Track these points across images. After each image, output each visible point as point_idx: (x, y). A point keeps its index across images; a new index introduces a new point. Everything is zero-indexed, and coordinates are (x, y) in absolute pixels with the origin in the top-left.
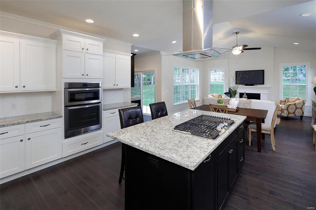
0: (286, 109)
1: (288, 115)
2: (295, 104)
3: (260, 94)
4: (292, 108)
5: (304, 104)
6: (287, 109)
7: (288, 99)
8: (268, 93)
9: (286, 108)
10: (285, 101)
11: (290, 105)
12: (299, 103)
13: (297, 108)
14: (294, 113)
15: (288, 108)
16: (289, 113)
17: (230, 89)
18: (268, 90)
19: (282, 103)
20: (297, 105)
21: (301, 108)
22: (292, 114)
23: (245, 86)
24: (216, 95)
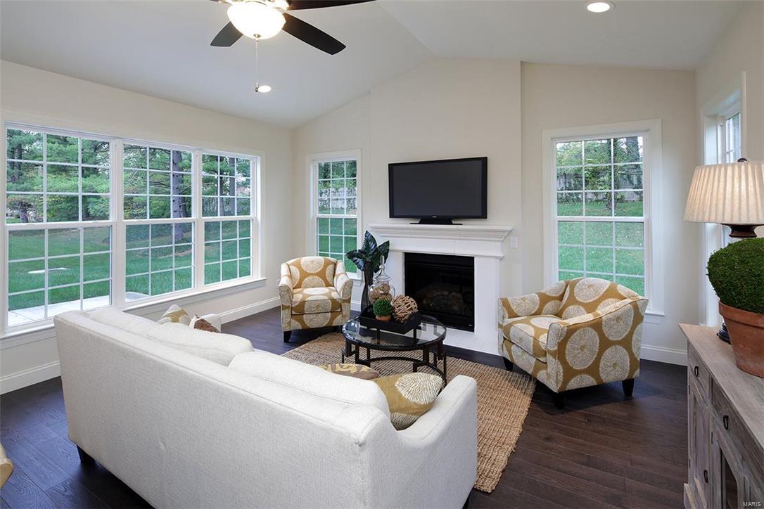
0: (553, 354)
1: (566, 381)
2: (597, 325)
3: (472, 259)
4: (582, 348)
5: (638, 318)
6: (560, 354)
7: (573, 285)
8: (499, 254)
9: (556, 348)
10: (561, 298)
11: (572, 330)
12: (618, 318)
13: (605, 343)
14: (593, 370)
15: (562, 345)
16: (569, 373)
18: (499, 244)
19: (549, 306)
20: (605, 330)
21: (626, 343)
22: (585, 376)
23: (420, 222)
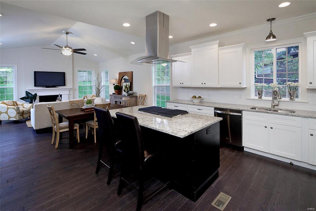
3: (61, 95)
17: (27, 93)
18: (68, 91)
23: (46, 88)
24: (9, 102)
